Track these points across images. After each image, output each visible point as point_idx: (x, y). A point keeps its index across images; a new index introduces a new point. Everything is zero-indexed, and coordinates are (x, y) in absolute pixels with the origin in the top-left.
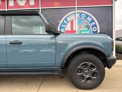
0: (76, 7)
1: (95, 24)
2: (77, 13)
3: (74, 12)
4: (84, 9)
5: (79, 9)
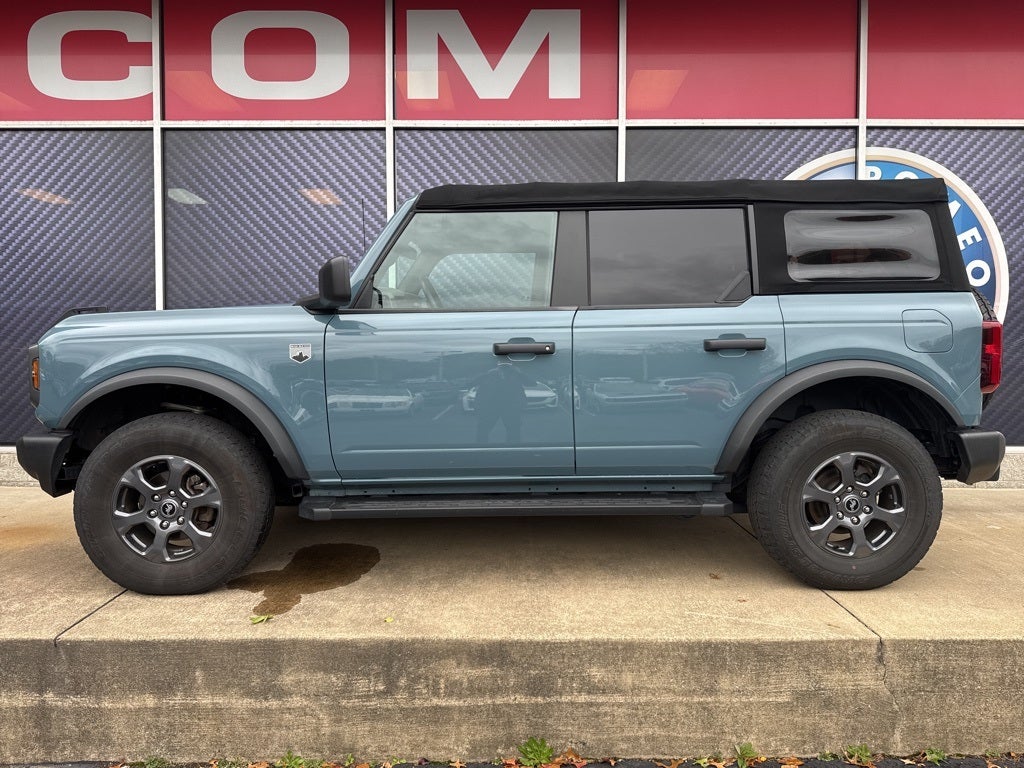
0: (863, 122)
1: (979, 238)
2: (869, 162)
3: (847, 154)
4: (910, 142)
5: (879, 140)
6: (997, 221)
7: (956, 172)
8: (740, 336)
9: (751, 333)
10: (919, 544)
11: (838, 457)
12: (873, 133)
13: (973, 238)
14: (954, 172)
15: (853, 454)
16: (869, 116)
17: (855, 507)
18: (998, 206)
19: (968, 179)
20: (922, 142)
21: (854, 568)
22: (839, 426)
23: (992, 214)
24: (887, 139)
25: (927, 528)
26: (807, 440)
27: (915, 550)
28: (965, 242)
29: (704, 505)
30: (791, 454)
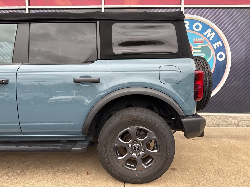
0: (183, 6)
4: (199, 13)
5: (188, 12)
6: (227, 39)
7: (214, 23)
8: (89, 77)
9: (94, 75)
10: (164, 166)
11: (129, 128)
12: (187, 10)
13: (219, 45)
14: (213, 23)
15: (135, 127)
16: (185, 4)
17: (138, 149)
18: (228, 34)
19: (218, 25)
20: (203, 13)
21: (136, 175)
22: (129, 115)
23: (226, 37)
24: (191, 12)
25: (167, 159)
26: (115, 121)
27: (162, 168)
28: (217, 46)
29: (73, 149)
30: (109, 127)
